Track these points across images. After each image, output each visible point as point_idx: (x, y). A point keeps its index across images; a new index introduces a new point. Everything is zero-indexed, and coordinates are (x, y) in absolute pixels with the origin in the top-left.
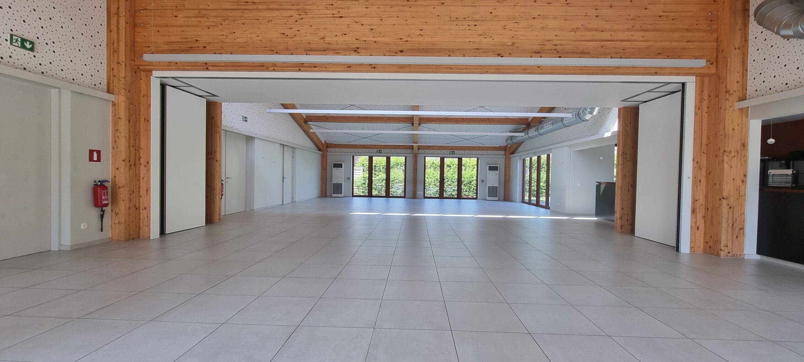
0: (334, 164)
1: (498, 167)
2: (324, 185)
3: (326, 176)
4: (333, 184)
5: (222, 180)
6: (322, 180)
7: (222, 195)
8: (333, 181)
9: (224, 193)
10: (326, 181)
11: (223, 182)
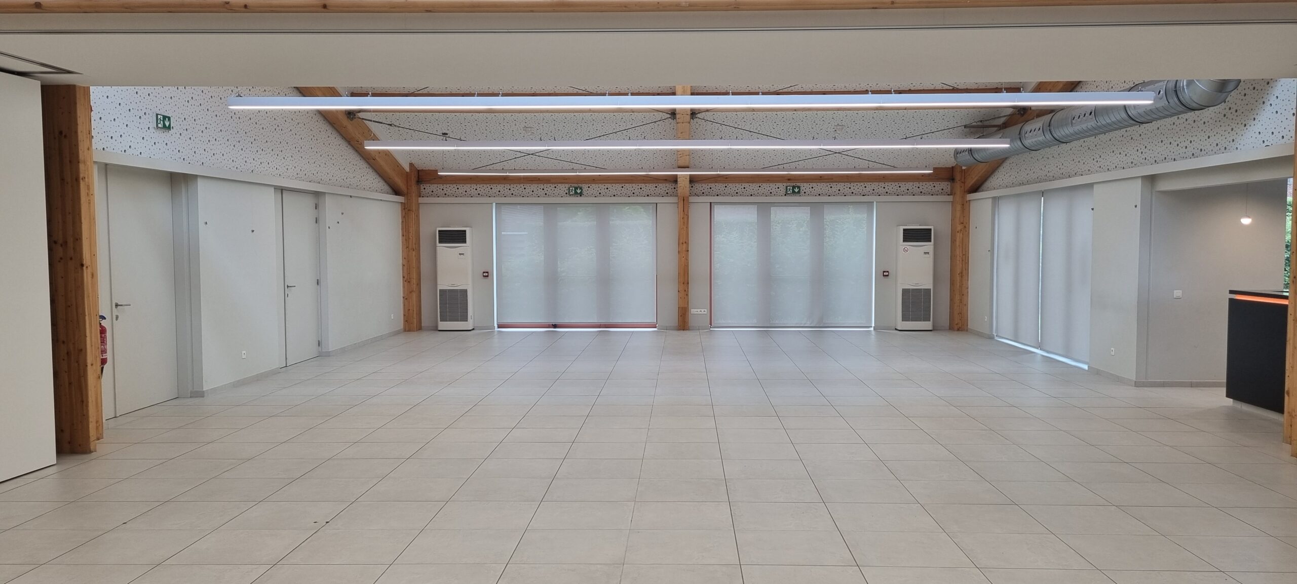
0: (439, 231)
1: (930, 230)
2: (414, 295)
3: (419, 268)
4: (441, 291)
5: (103, 318)
6: (407, 280)
7: (104, 361)
8: (439, 282)
9: (109, 356)
10: (419, 284)
11: (103, 323)
